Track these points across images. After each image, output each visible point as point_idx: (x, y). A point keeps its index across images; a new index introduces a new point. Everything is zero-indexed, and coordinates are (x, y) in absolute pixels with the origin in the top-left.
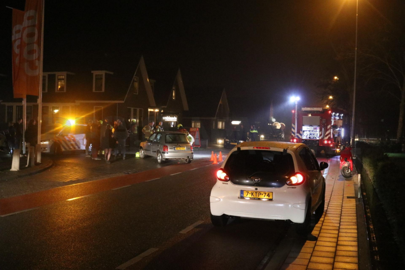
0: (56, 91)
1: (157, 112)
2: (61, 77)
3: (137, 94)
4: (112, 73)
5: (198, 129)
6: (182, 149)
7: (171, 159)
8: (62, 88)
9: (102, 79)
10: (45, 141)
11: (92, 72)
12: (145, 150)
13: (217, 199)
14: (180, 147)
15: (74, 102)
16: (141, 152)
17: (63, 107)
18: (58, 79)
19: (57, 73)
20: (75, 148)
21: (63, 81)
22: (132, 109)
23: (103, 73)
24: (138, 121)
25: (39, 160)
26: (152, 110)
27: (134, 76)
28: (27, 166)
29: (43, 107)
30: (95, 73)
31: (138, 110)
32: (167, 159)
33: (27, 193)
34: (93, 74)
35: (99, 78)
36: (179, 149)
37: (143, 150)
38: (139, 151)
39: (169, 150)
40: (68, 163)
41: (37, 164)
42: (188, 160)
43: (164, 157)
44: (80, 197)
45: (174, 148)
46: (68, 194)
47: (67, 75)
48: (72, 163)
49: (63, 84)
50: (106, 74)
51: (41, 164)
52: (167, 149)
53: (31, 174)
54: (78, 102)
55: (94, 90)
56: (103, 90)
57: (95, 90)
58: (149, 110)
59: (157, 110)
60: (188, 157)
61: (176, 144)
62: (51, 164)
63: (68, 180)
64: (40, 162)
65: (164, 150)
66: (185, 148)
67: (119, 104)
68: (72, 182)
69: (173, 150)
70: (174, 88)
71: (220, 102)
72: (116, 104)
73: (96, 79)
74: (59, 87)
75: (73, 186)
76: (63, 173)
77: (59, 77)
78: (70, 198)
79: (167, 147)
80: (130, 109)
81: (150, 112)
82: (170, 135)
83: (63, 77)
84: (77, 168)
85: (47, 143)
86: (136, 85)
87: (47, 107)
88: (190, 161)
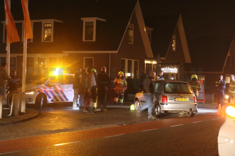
0: (42, 41)
1: (154, 65)
2: (48, 25)
3: (132, 43)
4: (104, 20)
5: (202, 82)
6: (183, 100)
7: (171, 111)
8: (49, 38)
9: (93, 27)
10: (30, 91)
11: (82, 19)
12: (141, 101)
13: (226, 140)
14: (182, 97)
15: (62, 53)
16: (137, 104)
17: (50, 58)
18: (45, 28)
19: (44, 21)
20: (62, 100)
21: (50, 29)
22: (127, 60)
23: (93, 20)
24: (133, 75)
25: (23, 109)
26: (149, 62)
27: (129, 24)
28: (10, 115)
29: (28, 58)
30: (86, 20)
31: (133, 61)
32: (166, 111)
33: (9, 139)
34: (83, 21)
35: (89, 26)
36: (180, 99)
37: (139, 101)
38: (134, 104)
39: (169, 101)
40: (55, 114)
41: (21, 113)
42: (190, 113)
43: (162, 109)
44: (69, 143)
45: (175, 98)
46: (55, 140)
47: (55, 22)
48: (59, 115)
49: (50, 33)
50: (97, 21)
51: (25, 113)
52: (167, 99)
53: (14, 123)
54: (66, 53)
55: (84, 40)
56: (94, 40)
57: (86, 39)
58: (147, 62)
59: (154, 63)
60: (191, 109)
61: (177, 94)
62: (36, 114)
63: (55, 129)
64: (24, 112)
65: (163, 101)
66: (187, 99)
67: (111, 54)
68: (59, 131)
69: (173, 101)
70: (174, 37)
71: (229, 54)
72: (109, 54)
73: (86, 27)
74: (46, 36)
75: (61, 134)
76: (49, 122)
77: (46, 25)
78: (57, 144)
79: (166, 97)
80: (124, 60)
81: (147, 64)
82: (170, 84)
83: (50, 25)
84: (65, 119)
85: (32, 93)
86: (131, 33)
87: (33, 59)
88: (193, 115)
